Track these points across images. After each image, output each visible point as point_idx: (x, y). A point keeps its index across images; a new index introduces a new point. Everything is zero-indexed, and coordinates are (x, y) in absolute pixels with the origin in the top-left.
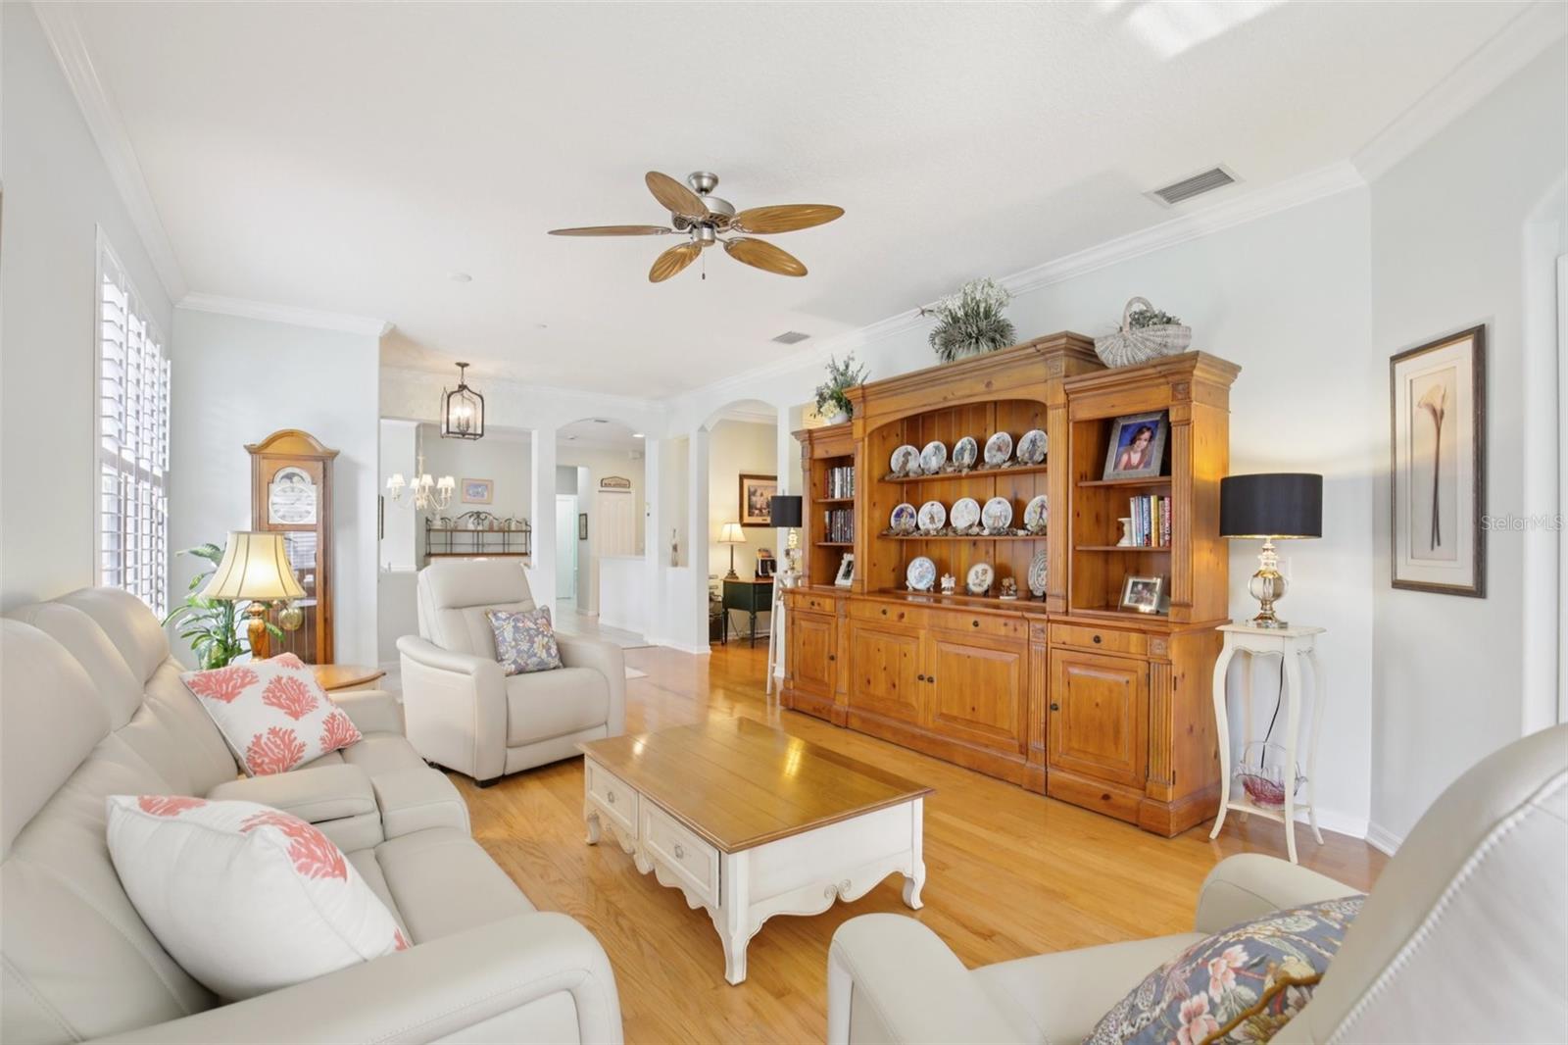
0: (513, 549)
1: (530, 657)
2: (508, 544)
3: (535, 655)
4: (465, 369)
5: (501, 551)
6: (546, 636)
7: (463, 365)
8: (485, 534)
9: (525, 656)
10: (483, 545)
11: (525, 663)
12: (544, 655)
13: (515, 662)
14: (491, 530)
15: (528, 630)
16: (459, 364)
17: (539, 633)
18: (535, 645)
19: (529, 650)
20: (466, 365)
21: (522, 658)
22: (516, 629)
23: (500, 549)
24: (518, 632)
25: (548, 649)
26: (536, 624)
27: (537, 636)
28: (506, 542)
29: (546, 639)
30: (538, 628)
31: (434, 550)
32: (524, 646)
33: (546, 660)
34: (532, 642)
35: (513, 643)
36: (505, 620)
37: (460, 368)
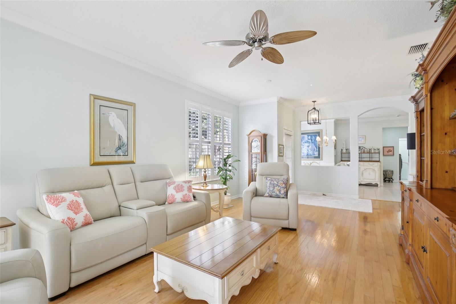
0: (373, 160)
1: (273, 192)
2: (372, 158)
3: (275, 192)
4: (315, 103)
5: (369, 160)
6: (280, 187)
7: (314, 102)
8: (362, 154)
9: (271, 192)
10: (362, 158)
11: (271, 194)
12: (278, 193)
13: (268, 193)
14: (364, 153)
15: (274, 184)
16: (313, 102)
17: (277, 185)
18: (275, 189)
19: (273, 190)
20: (315, 101)
21: (270, 192)
22: (270, 183)
23: (368, 159)
24: (271, 185)
25: (280, 191)
26: (277, 183)
27: (276, 186)
28: (371, 157)
29: (280, 188)
30: (278, 184)
31: (343, 159)
32: (271, 189)
33: (279, 194)
34: (274, 188)
35: (269, 188)
36: (268, 180)
37: (313, 103)
